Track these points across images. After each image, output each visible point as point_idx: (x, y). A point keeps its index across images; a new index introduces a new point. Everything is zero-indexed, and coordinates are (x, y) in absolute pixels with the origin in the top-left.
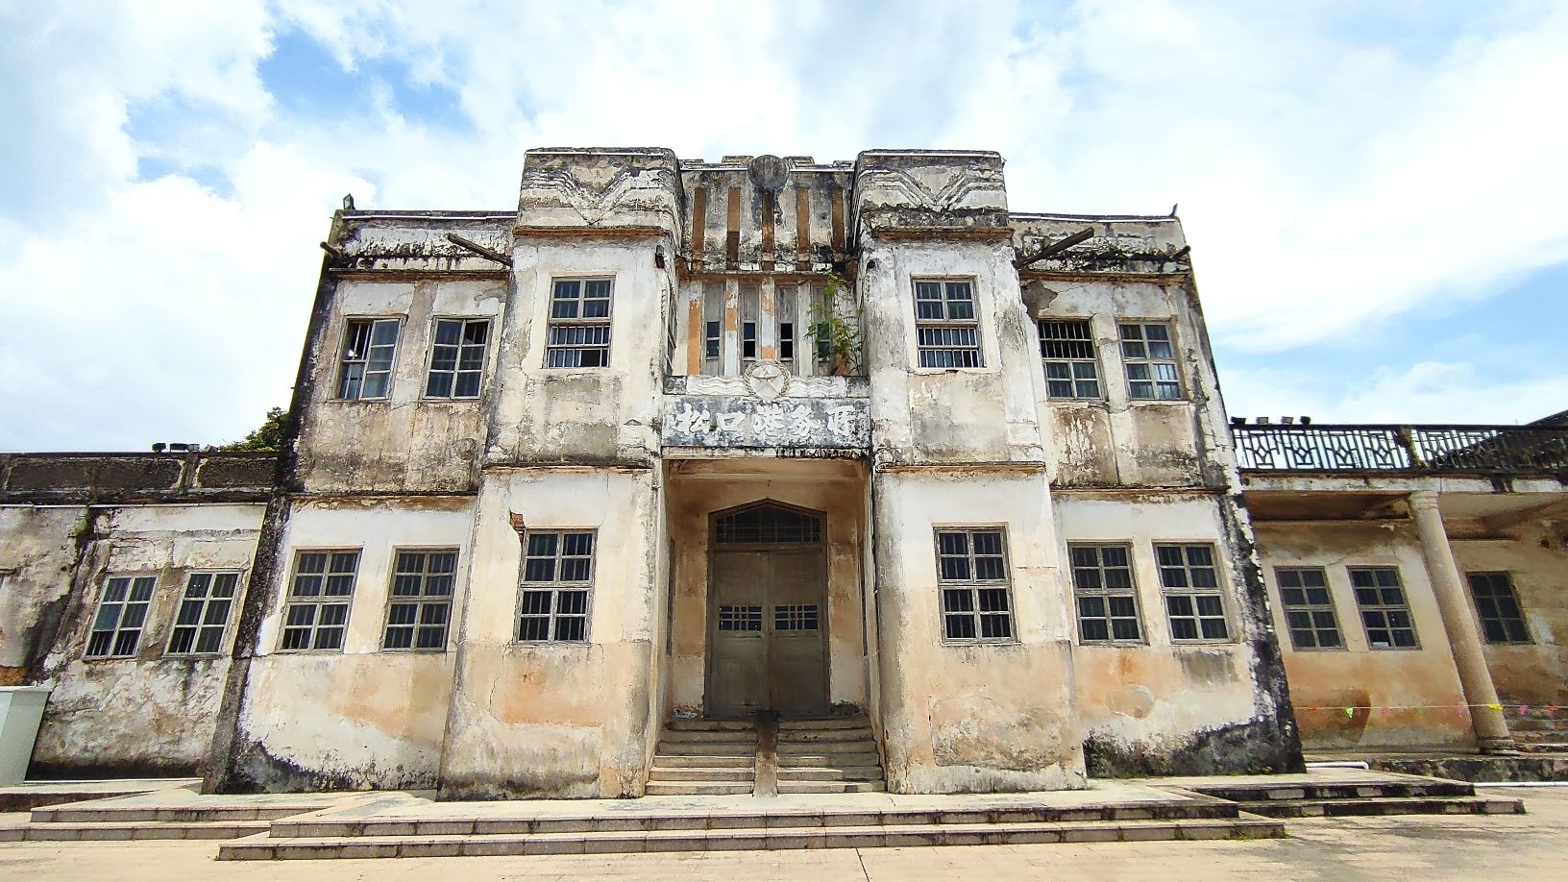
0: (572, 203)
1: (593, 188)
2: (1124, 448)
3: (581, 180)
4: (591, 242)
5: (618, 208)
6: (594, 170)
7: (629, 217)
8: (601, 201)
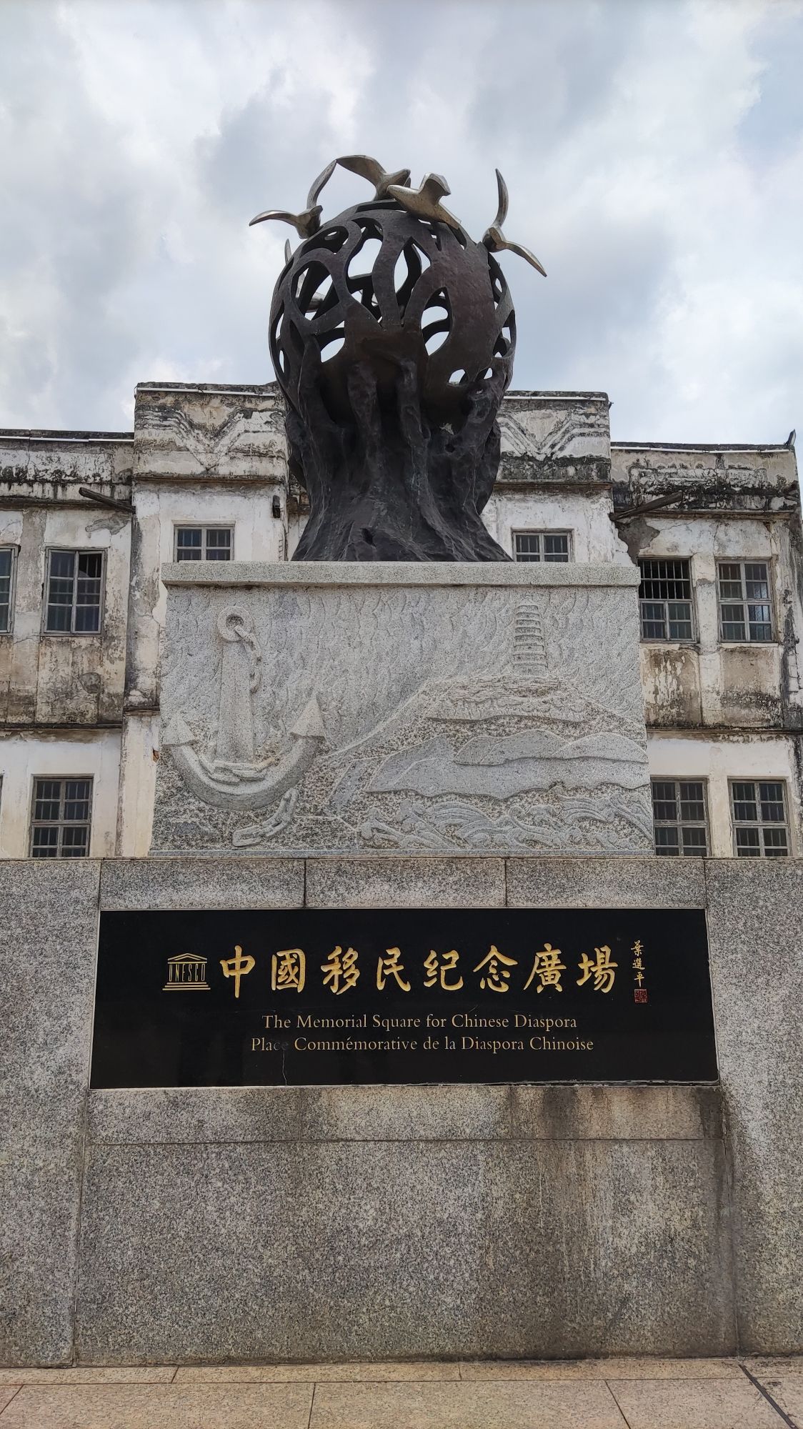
0: (188, 446)
1: (207, 430)
2: (710, 689)
3: (196, 421)
4: (210, 490)
5: (234, 453)
6: (207, 410)
7: (244, 463)
8: (217, 445)
